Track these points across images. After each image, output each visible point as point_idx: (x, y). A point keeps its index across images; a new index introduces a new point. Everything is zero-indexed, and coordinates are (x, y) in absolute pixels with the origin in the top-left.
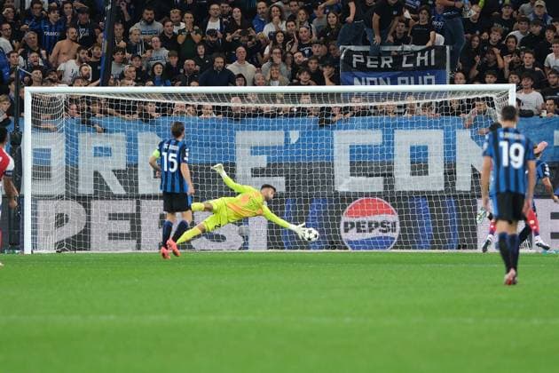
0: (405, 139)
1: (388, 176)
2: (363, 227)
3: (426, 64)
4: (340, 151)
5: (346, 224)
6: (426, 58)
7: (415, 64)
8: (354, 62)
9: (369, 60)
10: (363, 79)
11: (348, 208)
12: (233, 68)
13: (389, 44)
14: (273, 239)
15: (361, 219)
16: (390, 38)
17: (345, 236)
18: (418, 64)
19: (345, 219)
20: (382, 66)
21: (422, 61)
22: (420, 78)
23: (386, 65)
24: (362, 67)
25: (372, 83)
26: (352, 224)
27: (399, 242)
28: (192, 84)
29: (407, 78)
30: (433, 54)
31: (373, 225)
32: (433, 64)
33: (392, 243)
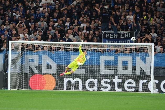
0: (121, 59)
1: (116, 70)
4: (102, 62)
6: (128, 35)
7: (124, 37)
8: (106, 36)
10: (109, 41)
20: (115, 37)
21: (127, 36)
22: (126, 41)
25: (112, 42)
29: (122, 41)
30: (130, 34)
32: (130, 37)
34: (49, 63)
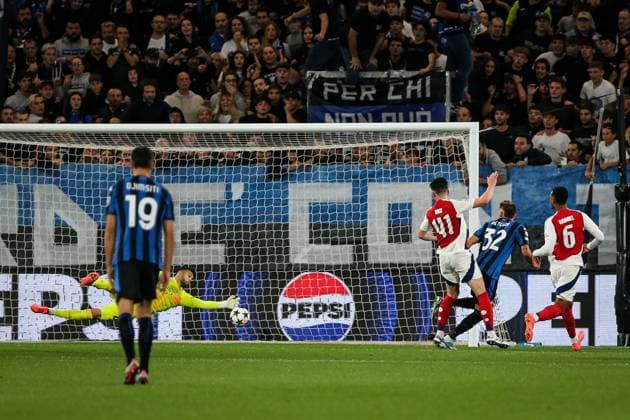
0: (382, 195)
2: (308, 310)
3: (419, 95)
4: (295, 211)
5: (285, 306)
6: (418, 88)
7: (404, 95)
8: (325, 93)
9: (344, 89)
10: (337, 114)
11: (288, 285)
12: (171, 100)
13: (372, 69)
14: (190, 325)
15: (304, 300)
16: (373, 61)
17: (284, 323)
18: (409, 96)
19: (283, 300)
20: (362, 98)
21: (414, 92)
22: (411, 114)
23: (366, 97)
24: (335, 99)
25: (349, 120)
26: (293, 307)
27: (355, 331)
28: (112, 120)
29: (393, 115)
30: (428, 83)
31: (321, 308)
32: (428, 95)
33: (345, 331)
34: (65, 224)
